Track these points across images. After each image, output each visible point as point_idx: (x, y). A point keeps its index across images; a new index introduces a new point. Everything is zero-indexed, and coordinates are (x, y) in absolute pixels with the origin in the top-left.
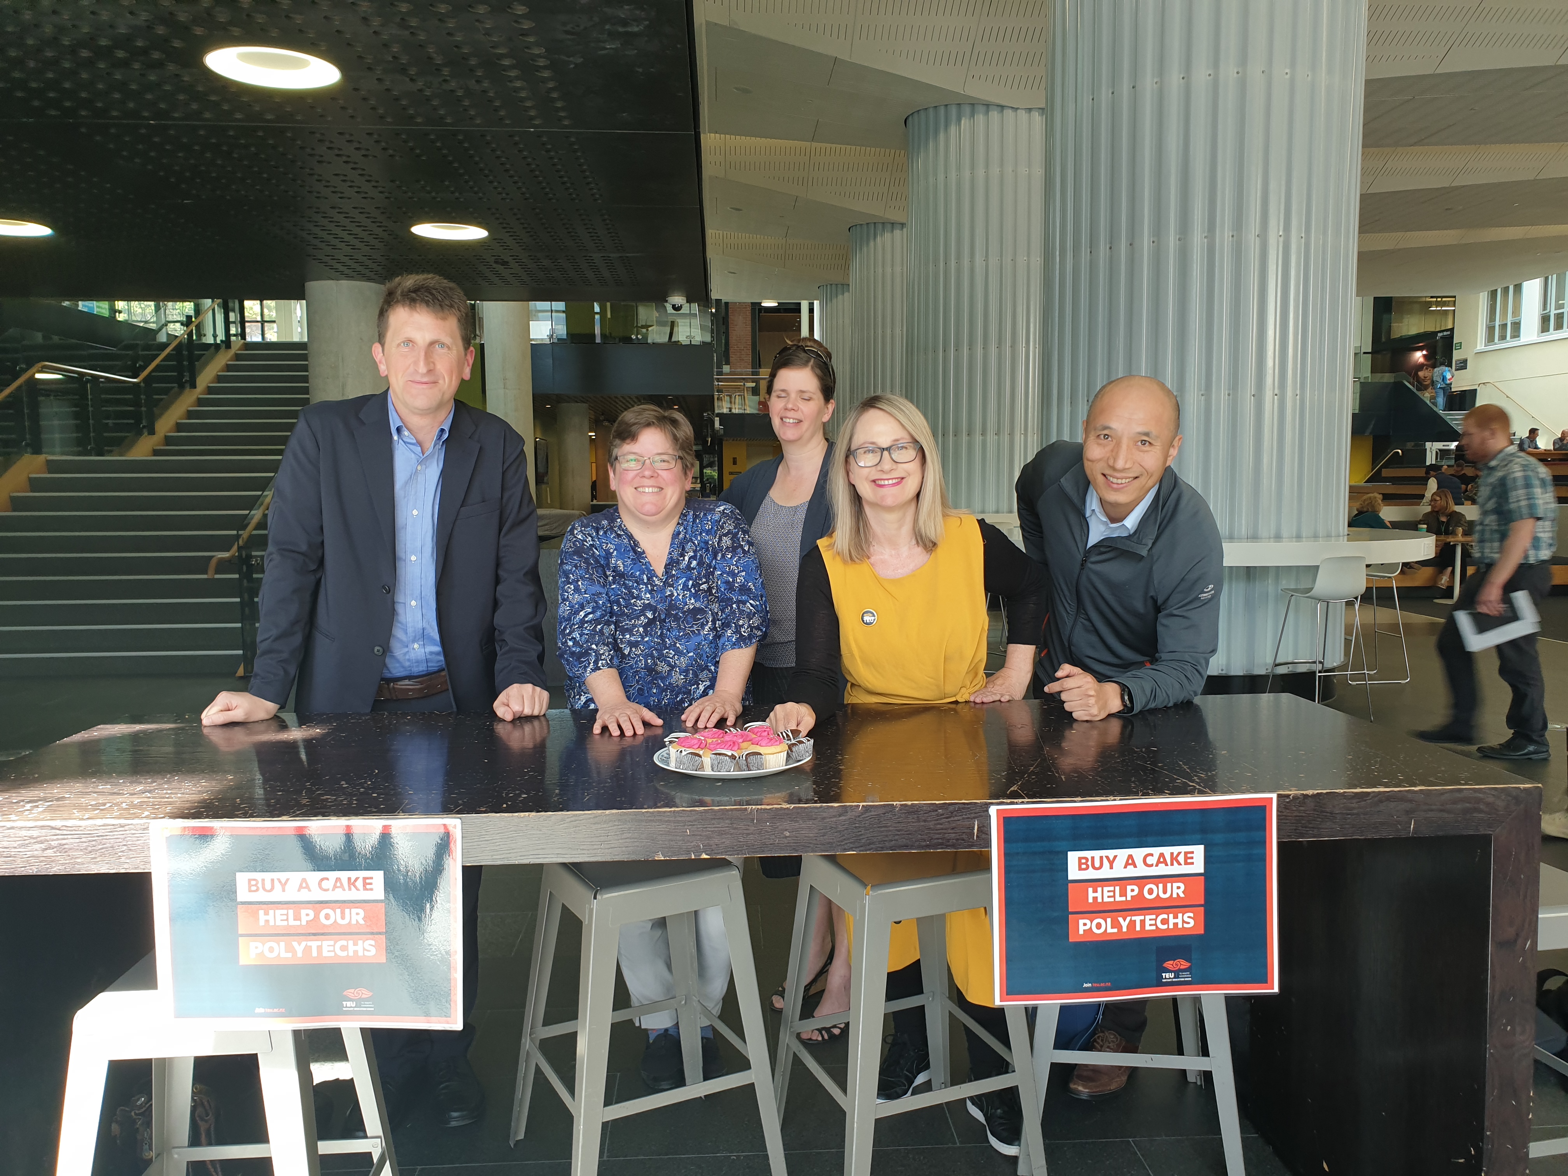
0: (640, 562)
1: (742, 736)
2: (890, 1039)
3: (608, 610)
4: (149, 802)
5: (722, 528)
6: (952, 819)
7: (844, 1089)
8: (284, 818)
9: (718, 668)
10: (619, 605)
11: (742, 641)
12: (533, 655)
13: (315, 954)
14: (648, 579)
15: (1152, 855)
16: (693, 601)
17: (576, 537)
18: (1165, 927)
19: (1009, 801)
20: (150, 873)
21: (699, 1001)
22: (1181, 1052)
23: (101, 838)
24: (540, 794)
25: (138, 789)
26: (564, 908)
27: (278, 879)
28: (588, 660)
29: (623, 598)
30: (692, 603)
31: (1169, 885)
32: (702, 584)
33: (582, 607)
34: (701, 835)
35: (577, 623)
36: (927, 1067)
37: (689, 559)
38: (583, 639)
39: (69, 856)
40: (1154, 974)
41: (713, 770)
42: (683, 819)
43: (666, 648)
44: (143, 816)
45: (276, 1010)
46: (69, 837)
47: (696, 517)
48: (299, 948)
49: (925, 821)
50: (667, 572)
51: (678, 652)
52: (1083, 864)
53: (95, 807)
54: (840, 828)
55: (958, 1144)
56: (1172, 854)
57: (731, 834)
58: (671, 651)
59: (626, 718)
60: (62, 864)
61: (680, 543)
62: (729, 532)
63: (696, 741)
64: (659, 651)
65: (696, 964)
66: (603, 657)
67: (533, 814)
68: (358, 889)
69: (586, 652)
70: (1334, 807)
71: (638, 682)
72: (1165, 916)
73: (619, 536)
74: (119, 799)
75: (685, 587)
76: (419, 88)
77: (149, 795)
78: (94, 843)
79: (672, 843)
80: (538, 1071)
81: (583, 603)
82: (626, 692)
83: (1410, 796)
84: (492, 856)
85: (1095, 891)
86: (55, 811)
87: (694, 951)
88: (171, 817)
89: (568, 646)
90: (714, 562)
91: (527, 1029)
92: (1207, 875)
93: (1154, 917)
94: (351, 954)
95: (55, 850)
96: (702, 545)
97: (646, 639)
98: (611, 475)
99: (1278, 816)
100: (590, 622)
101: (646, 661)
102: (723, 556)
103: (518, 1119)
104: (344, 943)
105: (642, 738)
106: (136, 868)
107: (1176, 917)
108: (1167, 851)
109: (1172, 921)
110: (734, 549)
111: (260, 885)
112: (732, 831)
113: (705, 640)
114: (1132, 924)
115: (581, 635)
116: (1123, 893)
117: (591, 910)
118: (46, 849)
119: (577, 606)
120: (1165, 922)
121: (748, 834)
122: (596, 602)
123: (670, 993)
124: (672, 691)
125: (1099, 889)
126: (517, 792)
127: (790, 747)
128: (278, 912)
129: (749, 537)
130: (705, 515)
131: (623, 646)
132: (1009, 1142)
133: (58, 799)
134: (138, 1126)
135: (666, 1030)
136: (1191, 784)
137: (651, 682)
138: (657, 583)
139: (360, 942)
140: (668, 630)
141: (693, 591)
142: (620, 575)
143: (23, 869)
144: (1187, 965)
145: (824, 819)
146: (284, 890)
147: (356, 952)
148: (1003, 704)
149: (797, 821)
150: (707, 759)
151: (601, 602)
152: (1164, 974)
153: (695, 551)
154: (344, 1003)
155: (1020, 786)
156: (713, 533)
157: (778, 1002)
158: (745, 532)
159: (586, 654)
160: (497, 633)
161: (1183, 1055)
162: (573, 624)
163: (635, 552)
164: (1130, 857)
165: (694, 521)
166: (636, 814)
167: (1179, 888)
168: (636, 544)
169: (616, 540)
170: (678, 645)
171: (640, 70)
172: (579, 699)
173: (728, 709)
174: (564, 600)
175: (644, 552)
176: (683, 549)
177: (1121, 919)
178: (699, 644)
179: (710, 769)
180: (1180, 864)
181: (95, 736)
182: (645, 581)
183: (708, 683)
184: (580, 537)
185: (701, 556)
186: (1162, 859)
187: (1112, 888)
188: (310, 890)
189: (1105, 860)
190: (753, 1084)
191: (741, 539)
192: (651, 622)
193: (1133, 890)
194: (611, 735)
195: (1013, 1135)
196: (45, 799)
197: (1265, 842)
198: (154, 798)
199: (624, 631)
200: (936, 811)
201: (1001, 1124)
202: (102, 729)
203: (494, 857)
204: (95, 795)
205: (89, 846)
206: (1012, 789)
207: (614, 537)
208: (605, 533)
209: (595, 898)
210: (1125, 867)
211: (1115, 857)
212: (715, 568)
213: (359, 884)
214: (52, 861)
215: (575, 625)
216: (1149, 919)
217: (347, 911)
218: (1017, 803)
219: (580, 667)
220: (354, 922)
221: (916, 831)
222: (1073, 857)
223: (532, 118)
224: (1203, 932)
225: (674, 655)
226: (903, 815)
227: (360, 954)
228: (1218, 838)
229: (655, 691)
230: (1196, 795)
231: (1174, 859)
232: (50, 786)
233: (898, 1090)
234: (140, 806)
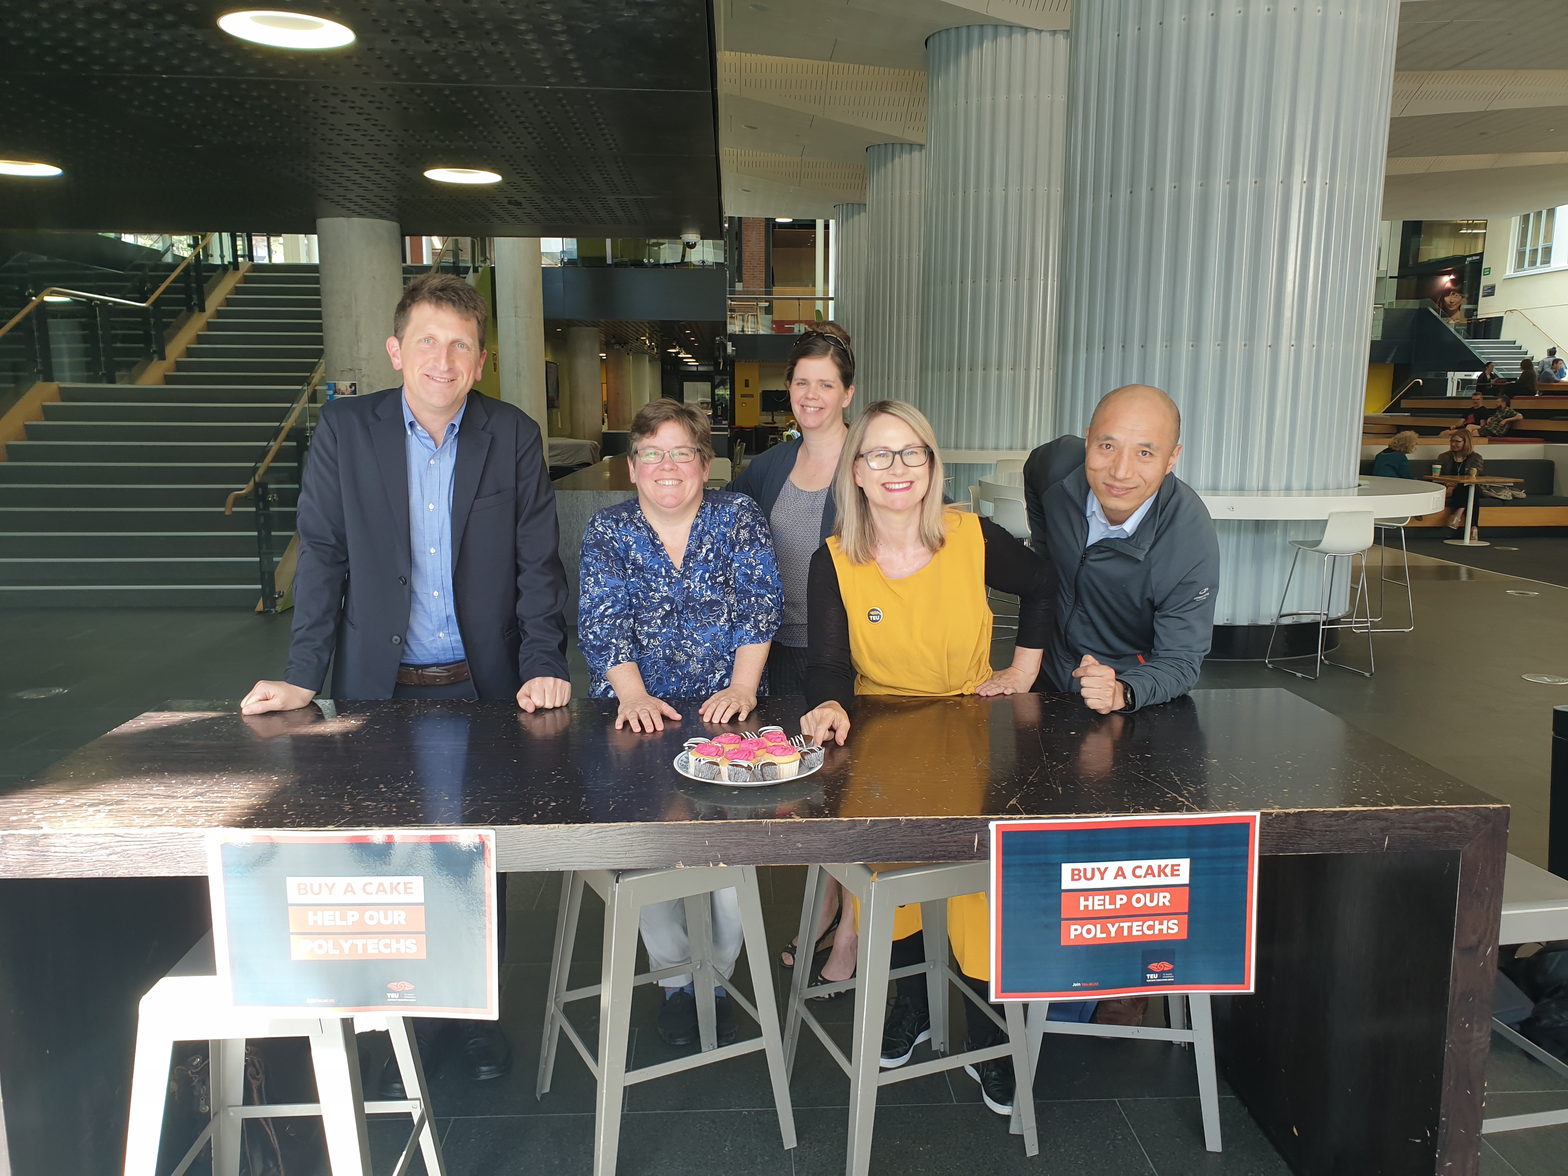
0: (659, 555)
1: (758, 743)
2: (893, 1002)
3: (627, 603)
4: (202, 807)
5: (740, 520)
6: (954, 833)
7: (849, 1058)
8: (330, 827)
9: (734, 657)
10: (638, 598)
11: (759, 636)
12: (555, 644)
13: (360, 951)
14: (666, 572)
15: (1140, 867)
16: (709, 593)
17: (596, 530)
18: (1151, 932)
19: (1008, 816)
20: (207, 877)
21: (713, 967)
22: (1168, 1026)
23: (160, 845)
24: (568, 802)
25: (190, 792)
26: (586, 885)
27: (326, 884)
28: (608, 653)
29: (641, 591)
30: (708, 595)
31: (1156, 895)
32: (719, 576)
33: (602, 601)
34: (719, 846)
35: (597, 617)
36: (927, 1027)
37: (707, 551)
38: (603, 633)
39: (132, 860)
40: (1140, 975)
41: (730, 779)
42: (702, 831)
43: (684, 639)
44: (199, 823)
45: (326, 1001)
46: (132, 843)
47: (714, 509)
48: (346, 945)
49: (929, 835)
50: (684, 564)
51: (695, 642)
52: (1076, 875)
53: (155, 812)
54: (849, 841)
55: (955, 1103)
56: (1160, 866)
57: (747, 845)
58: (689, 642)
59: (647, 715)
60: (126, 868)
61: (699, 535)
62: (747, 525)
63: (713, 749)
64: (677, 641)
65: (710, 933)
66: (623, 651)
67: (562, 825)
68: (399, 893)
69: (607, 646)
70: (1314, 824)
71: (656, 671)
72: (1151, 923)
73: (638, 528)
74: (173, 803)
75: (702, 579)
76: (434, 49)
77: (202, 799)
78: (155, 849)
79: (692, 853)
80: (562, 1031)
81: (603, 596)
82: (645, 682)
83: (1386, 815)
84: (524, 863)
85: (1086, 900)
86: (117, 816)
87: (709, 920)
88: (224, 826)
89: (589, 639)
90: (731, 554)
91: (552, 994)
92: (1192, 885)
93: (1141, 923)
94: (394, 951)
95: (119, 855)
96: (720, 537)
97: (664, 631)
98: (631, 467)
99: (1261, 833)
100: (610, 616)
101: (664, 652)
102: (741, 549)
103: (544, 1075)
104: (387, 941)
105: (662, 734)
106: (193, 872)
107: (1161, 924)
108: (1155, 863)
109: (1157, 927)
110: (751, 542)
111: (308, 889)
112: (749, 843)
113: (721, 631)
114: (1121, 929)
115: (601, 630)
116: (1113, 902)
117: (613, 893)
118: (111, 854)
119: (597, 600)
120: (1150, 928)
121: (763, 845)
122: (616, 596)
123: (686, 959)
124: (690, 680)
125: (1091, 898)
126: (547, 799)
127: (803, 755)
128: (326, 913)
129: (766, 529)
130: (723, 507)
131: (641, 637)
132: (1002, 1102)
133: (118, 803)
134: (194, 1084)
135: (682, 989)
136: (1181, 799)
137: (670, 671)
138: (675, 575)
139: (402, 941)
140: (686, 621)
141: (710, 584)
142: (639, 569)
143: (90, 872)
144: (1171, 966)
145: (834, 832)
146: (330, 893)
147: (398, 949)
148: (1006, 697)
149: (809, 834)
150: (725, 768)
151: (620, 596)
152: (1148, 975)
153: (712, 544)
154: (389, 995)
155: (1019, 799)
156: (731, 525)
157: (788, 960)
158: (762, 525)
159: (607, 647)
160: (520, 622)
161: (1170, 1027)
162: (594, 617)
163: (654, 544)
164: (1120, 869)
165: (713, 512)
166: (659, 827)
167: (1165, 897)
168: (655, 536)
169: (636, 533)
170: (695, 636)
171: (658, 35)
172: (600, 686)
173: (743, 703)
174: (584, 592)
175: (662, 545)
176: (701, 541)
177: (1109, 925)
178: (715, 634)
179: (727, 778)
180: (1166, 875)
181: (143, 726)
182: (664, 574)
183: (724, 672)
184: (600, 529)
185: (718, 548)
186: (1150, 871)
187: (1102, 897)
188: (354, 894)
189: (1097, 872)
190: (764, 1049)
191: (758, 532)
192: (668, 614)
193: (1121, 899)
194: (631, 730)
195: (1006, 1095)
196: (104, 803)
197: (1247, 857)
198: (206, 802)
199: (642, 623)
200: (940, 825)
201: (995, 1085)
202: (149, 717)
203: (526, 864)
204: (151, 798)
205: (150, 852)
206: (1011, 802)
207: (634, 530)
208: (625, 525)
209: (617, 882)
210: (1115, 878)
211: (1106, 869)
212: (732, 560)
213: (401, 888)
214: (117, 865)
215: (595, 619)
216: (1136, 925)
217: (390, 912)
218: (1015, 819)
219: (601, 660)
220: (396, 923)
221: (920, 844)
222: (1067, 869)
223: (548, 77)
224: (1186, 938)
225: (691, 646)
226: (909, 830)
227: (403, 951)
228: (1205, 851)
229: (673, 680)
230: (1185, 812)
231: (1161, 871)
232: (108, 786)
233: (900, 1050)
234: (194, 811)
